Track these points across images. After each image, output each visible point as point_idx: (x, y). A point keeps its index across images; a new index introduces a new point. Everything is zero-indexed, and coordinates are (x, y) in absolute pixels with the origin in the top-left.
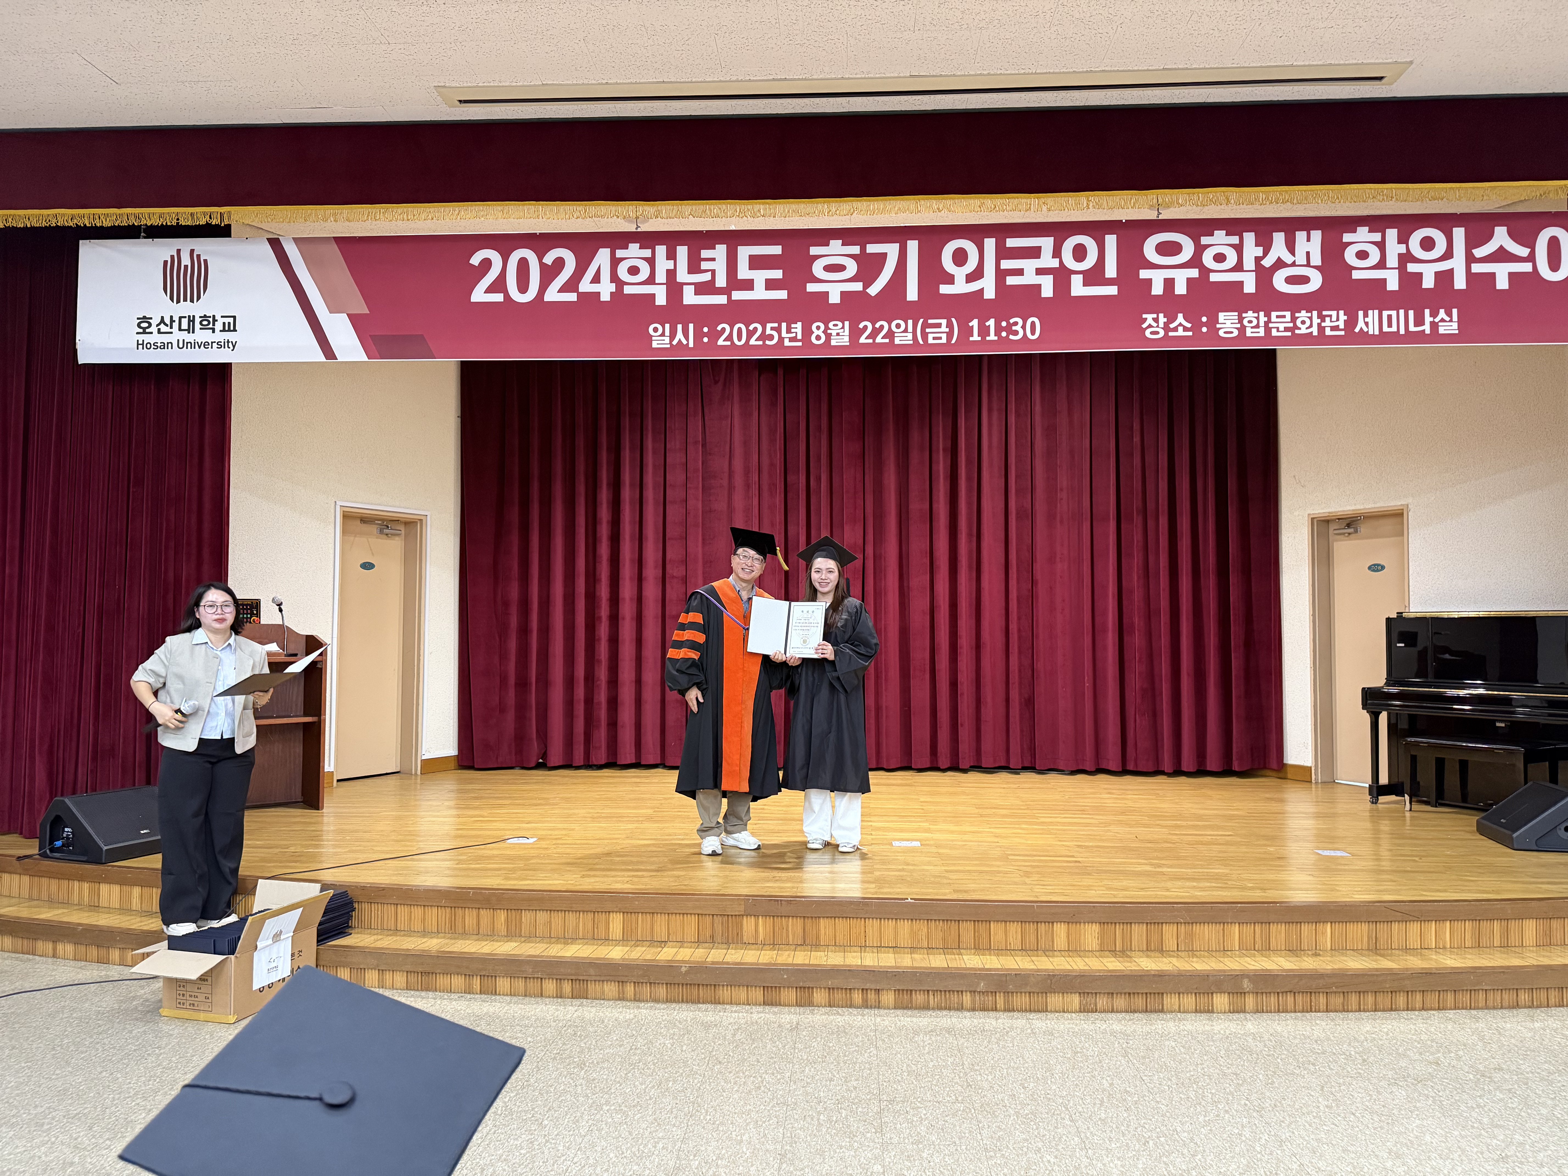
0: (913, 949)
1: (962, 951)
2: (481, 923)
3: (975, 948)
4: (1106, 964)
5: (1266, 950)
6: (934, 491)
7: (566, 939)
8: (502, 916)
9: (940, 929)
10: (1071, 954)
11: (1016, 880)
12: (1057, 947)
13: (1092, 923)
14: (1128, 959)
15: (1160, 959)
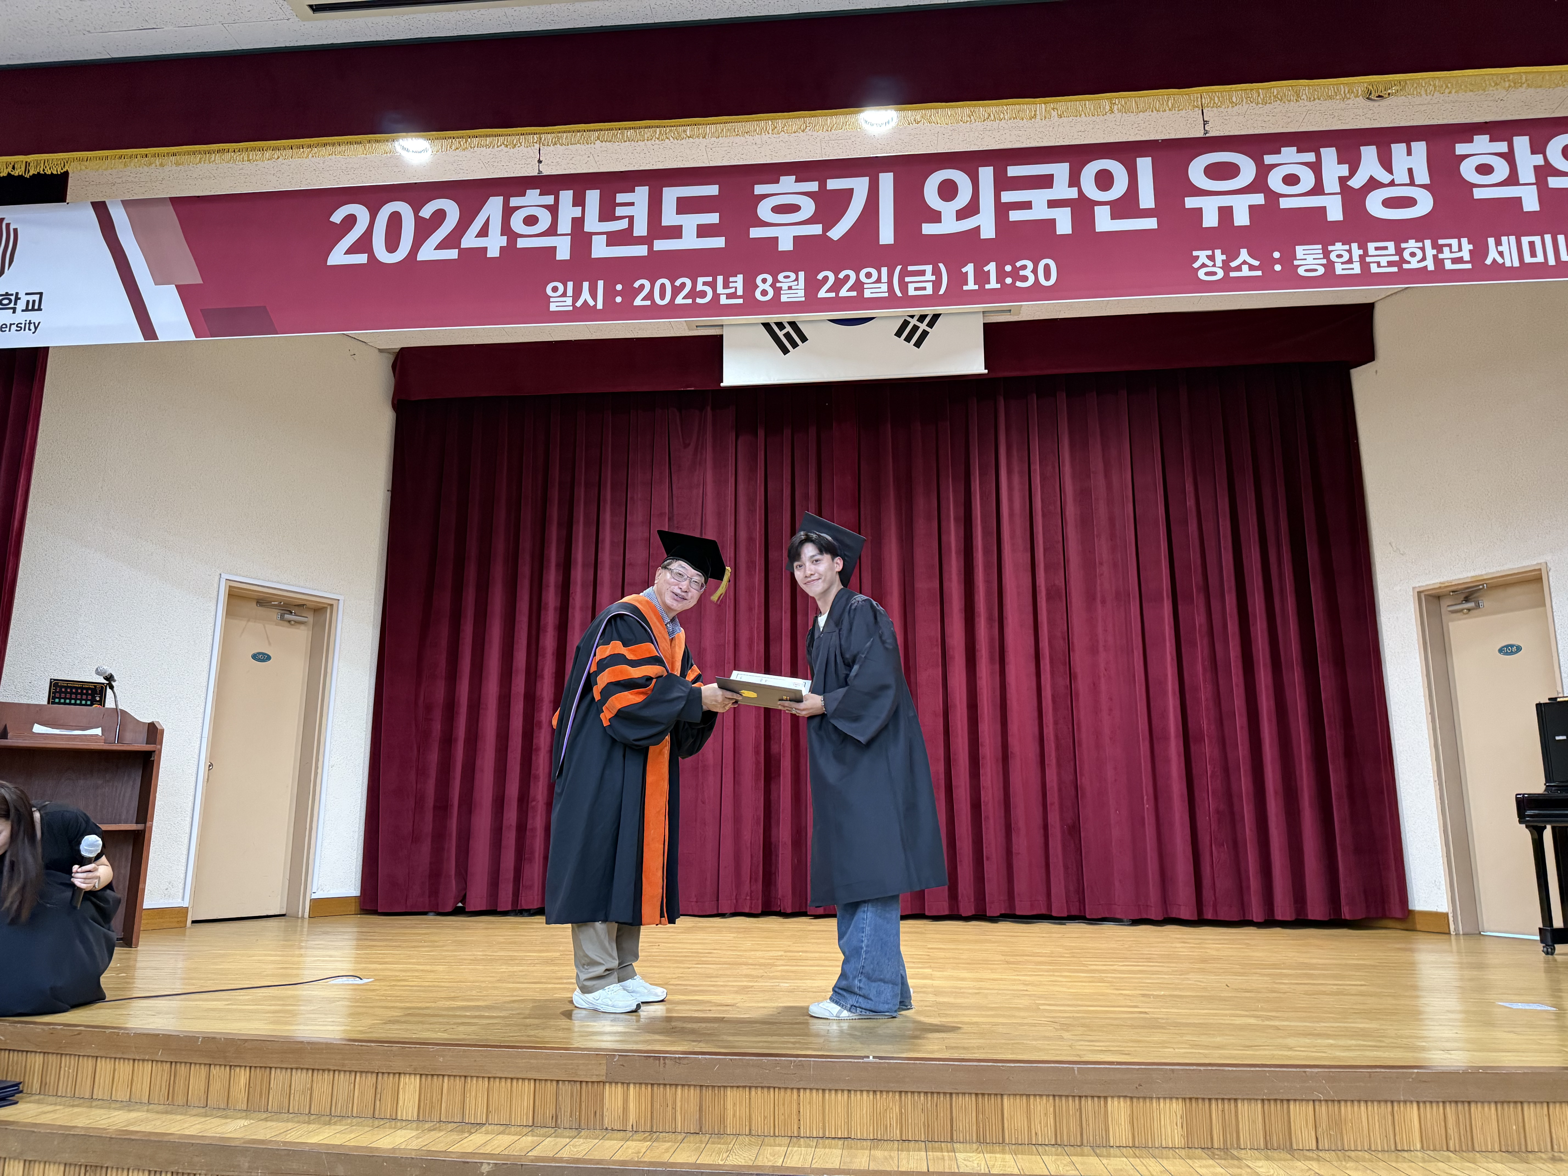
0: (876, 1141)
1: (957, 1146)
2: (211, 1089)
3: (978, 1141)
4: (1198, 1170)
5: (1467, 1151)
6: (945, 567)
7: (329, 1117)
8: (242, 1077)
9: (920, 1107)
10: (1137, 1152)
11: (1047, 1034)
12: (1115, 1142)
13: (1171, 1098)
14: (1236, 1162)
15: (1291, 1163)
